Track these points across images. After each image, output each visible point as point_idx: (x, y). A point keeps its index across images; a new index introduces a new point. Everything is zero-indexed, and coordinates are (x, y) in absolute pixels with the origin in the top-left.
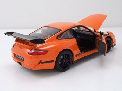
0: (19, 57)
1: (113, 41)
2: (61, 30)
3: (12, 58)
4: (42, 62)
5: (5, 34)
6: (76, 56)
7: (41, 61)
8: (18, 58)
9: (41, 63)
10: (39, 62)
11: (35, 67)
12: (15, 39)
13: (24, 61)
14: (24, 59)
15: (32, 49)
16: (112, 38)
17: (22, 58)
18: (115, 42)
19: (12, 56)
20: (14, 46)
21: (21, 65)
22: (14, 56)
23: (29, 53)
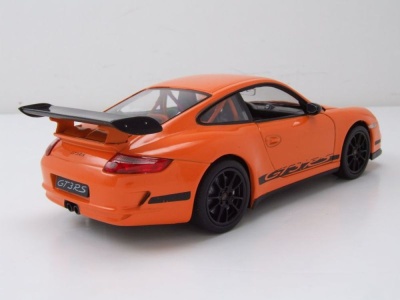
0: (69, 185)
1: (375, 139)
2: (209, 96)
3: (45, 191)
4: (151, 196)
5: (21, 109)
6: (262, 180)
7: (147, 194)
8: (66, 188)
9: (150, 203)
10: (139, 197)
11: (129, 216)
12: (54, 125)
13: (88, 196)
14: (88, 189)
15: (118, 154)
16: (371, 127)
17: (80, 189)
18: (379, 141)
19: (44, 186)
20: (50, 151)
21: (77, 211)
22: (51, 185)
23: (106, 170)
